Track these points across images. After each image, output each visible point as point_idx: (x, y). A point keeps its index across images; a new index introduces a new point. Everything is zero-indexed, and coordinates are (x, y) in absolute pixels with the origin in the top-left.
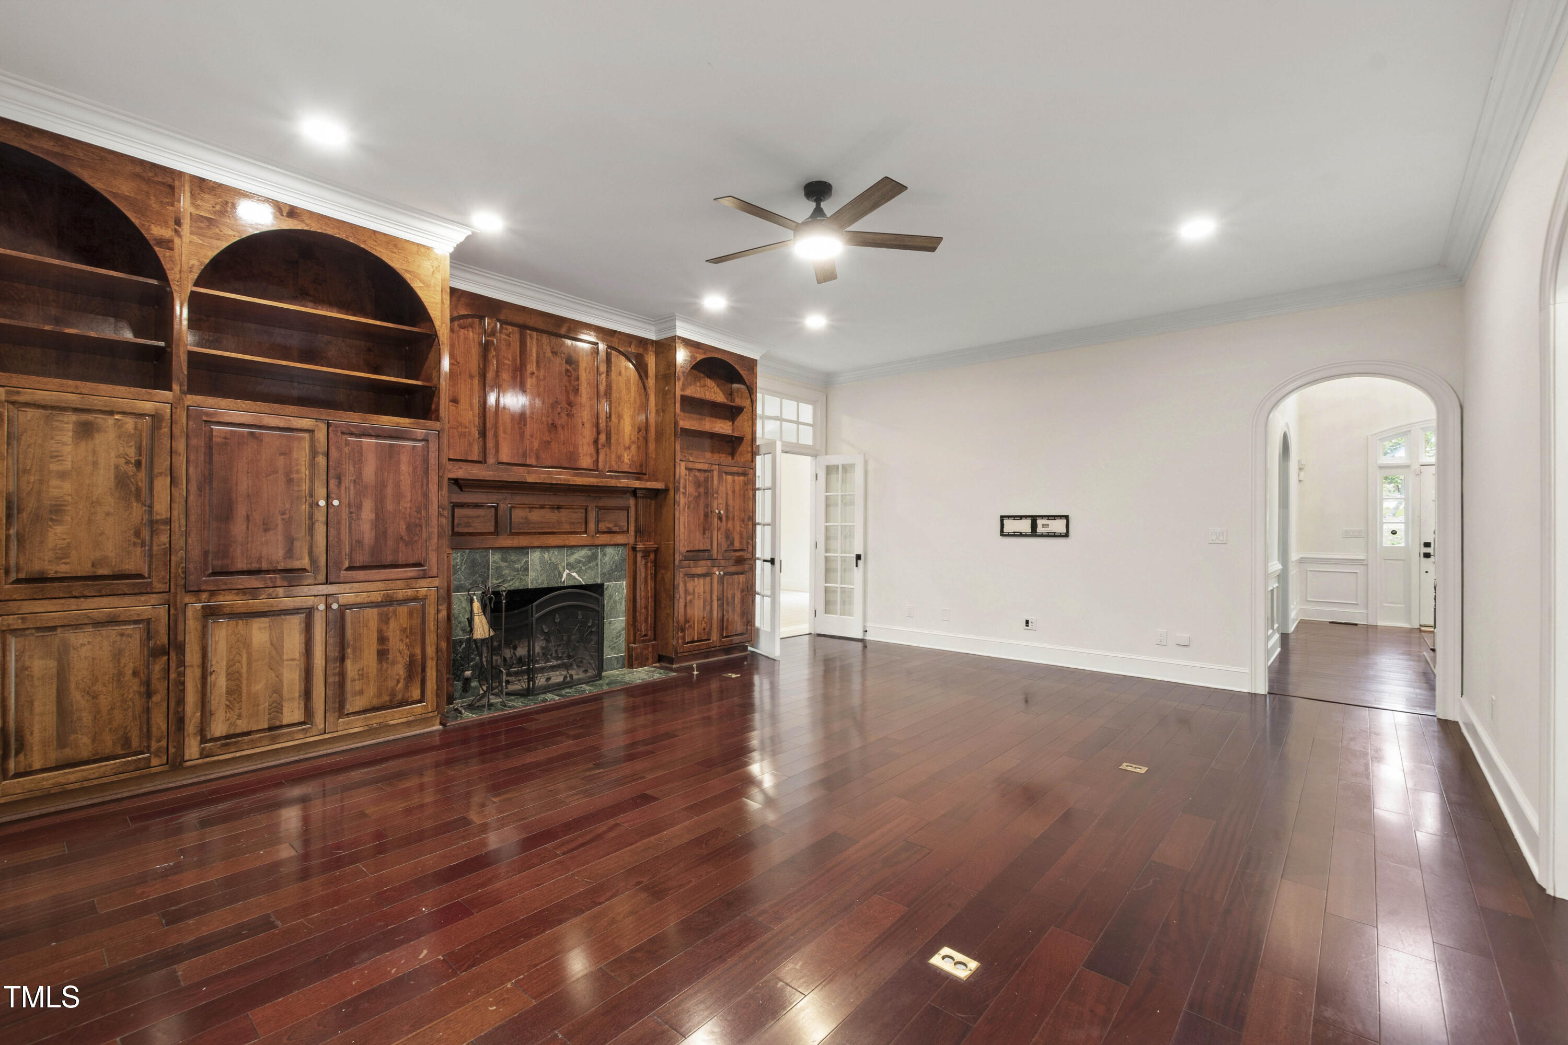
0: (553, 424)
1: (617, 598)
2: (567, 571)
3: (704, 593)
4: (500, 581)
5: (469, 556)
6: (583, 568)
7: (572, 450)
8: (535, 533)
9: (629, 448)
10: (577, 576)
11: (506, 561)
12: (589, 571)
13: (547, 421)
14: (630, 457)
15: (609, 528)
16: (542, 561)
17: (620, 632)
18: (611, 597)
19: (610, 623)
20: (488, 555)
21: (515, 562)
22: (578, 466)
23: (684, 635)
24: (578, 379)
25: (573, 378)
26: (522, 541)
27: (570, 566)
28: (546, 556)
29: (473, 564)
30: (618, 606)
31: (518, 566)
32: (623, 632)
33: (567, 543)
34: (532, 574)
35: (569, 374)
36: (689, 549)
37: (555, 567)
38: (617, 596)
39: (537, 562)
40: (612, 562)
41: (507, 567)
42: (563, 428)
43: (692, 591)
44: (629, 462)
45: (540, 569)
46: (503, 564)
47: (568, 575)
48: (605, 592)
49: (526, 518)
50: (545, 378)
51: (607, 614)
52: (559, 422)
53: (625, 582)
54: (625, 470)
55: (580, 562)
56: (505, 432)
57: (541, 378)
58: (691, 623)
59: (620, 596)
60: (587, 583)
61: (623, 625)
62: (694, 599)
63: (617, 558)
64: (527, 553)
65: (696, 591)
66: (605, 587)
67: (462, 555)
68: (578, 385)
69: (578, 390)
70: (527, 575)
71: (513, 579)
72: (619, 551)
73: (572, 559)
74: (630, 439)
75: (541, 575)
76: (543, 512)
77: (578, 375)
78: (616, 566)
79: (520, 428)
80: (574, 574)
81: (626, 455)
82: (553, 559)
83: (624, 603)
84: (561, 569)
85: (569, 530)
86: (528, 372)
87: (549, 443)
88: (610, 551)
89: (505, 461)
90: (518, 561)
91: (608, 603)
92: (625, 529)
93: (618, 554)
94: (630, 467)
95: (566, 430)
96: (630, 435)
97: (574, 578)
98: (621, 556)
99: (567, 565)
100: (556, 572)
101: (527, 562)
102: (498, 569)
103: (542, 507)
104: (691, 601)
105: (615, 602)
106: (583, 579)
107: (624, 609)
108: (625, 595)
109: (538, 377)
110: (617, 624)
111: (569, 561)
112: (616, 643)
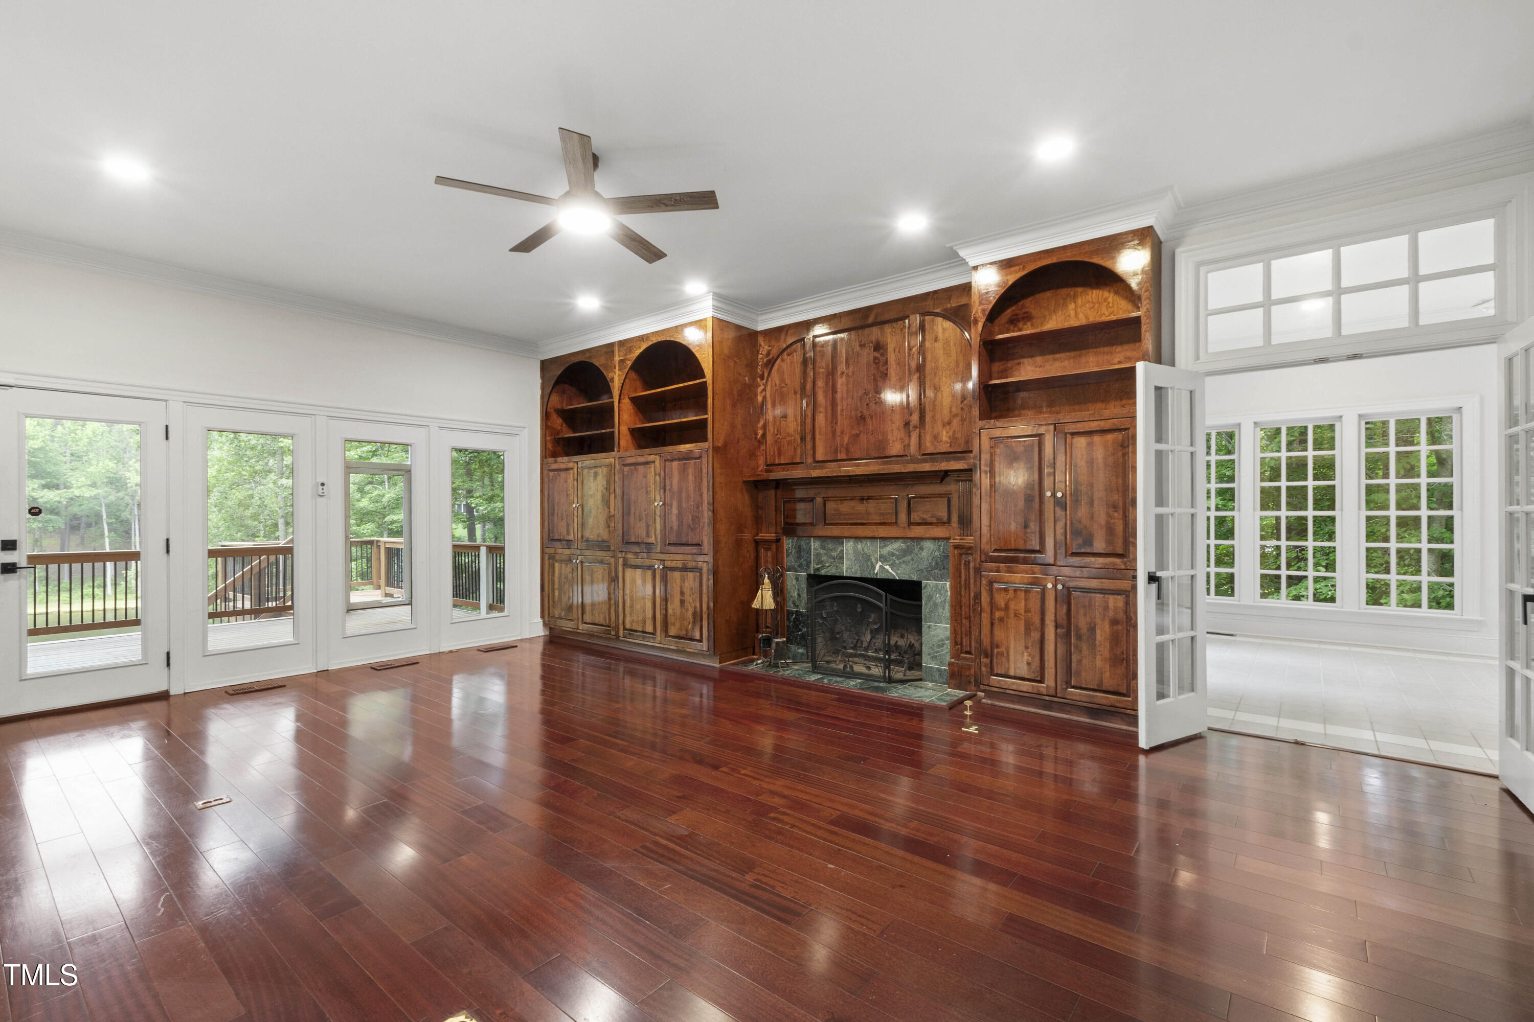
0: (861, 416)
1: (938, 601)
2: (880, 563)
3: (1027, 611)
4: (819, 566)
5: (797, 542)
6: (897, 562)
7: (880, 438)
8: (846, 524)
9: (949, 423)
10: (890, 570)
11: (824, 549)
12: (903, 565)
13: (856, 415)
14: (951, 434)
15: (923, 519)
16: (855, 551)
17: (942, 640)
18: (930, 598)
19: (929, 627)
20: (810, 542)
21: (831, 550)
22: (887, 455)
23: (991, 662)
24: (886, 363)
25: (881, 364)
26: (835, 531)
27: (883, 559)
28: (859, 546)
29: (799, 550)
30: (940, 610)
31: (834, 554)
32: (948, 642)
33: (876, 535)
34: (846, 563)
35: (877, 361)
36: (997, 547)
37: (868, 558)
38: (938, 598)
39: (851, 551)
40: (930, 558)
41: (826, 554)
42: (871, 417)
43: (1003, 605)
44: (948, 440)
45: (853, 559)
46: (822, 551)
47: (881, 567)
48: (923, 591)
49: (838, 510)
50: (853, 374)
51: (926, 616)
52: (865, 412)
53: (948, 583)
54: (944, 450)
55: (893, 554)
56: (820, 434)
57: (850, 374)
58: (1003, 649)
59: (943, 599)
60: (901, 578)
61: (948, 633)
62: (1008, 617)
63: (937, 553)
64: (842, 543)
65: (1012, 606)
66: (923, 585)
67: (792, 542)
68: (887, 369)
69: (886, 374)
70: (843, 563)
71: (830, 566)
72: (940, 546)
73: (885, 551)
74: (951, 412)
75: (855, 565)
76: (852, 503)
77: (887, 359)
78: (937, 564)
79: (832, 427)
80: (887, 567)
81: (944, 433)
82: (866, 550)
83: (947, 607)
84: (873, 560)
85: (879, 521)
86: (839, 373)
87: (858, 435)
88: (928, 545)
89: (820, 459)
90: (835, 549)
91: (926, 604)
92: (945, 519)
93: (939, 549)
94: (951, 446)
95: (874, 419)
96: (951, 408)
97: (887, 571)
98: (943, 552)
99: (881, 556)
100: (869, 563)
101: (842, 551)
102: (818, 555)
103: (853, 499)
104: (1001, 620)
105: (935, 605)
106: (897, 574)
107: (948, 615)
108: (948, 598)
109: (847, 375)
110: (938, 630)
111: (882, 553)
112: (937, 652)
